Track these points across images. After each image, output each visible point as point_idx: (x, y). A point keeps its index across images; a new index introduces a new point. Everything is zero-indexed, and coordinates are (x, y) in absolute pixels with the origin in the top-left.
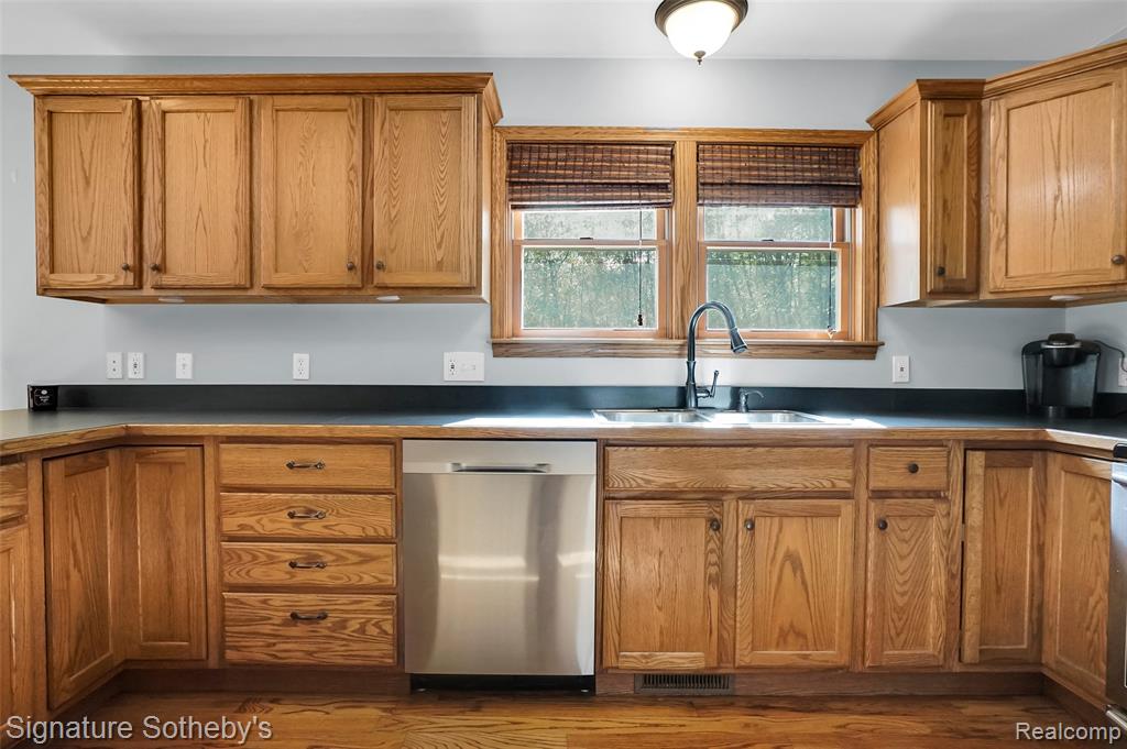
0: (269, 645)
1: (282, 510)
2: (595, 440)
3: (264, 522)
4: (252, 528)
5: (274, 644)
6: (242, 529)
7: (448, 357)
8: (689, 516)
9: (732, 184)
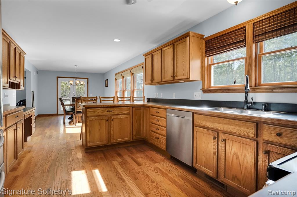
0: (154, 141)
1: (155, 119)
2: (192, 112)
4: (153, 122)
7: (195, 94)
8: (209, 134)
9: (266, 33)
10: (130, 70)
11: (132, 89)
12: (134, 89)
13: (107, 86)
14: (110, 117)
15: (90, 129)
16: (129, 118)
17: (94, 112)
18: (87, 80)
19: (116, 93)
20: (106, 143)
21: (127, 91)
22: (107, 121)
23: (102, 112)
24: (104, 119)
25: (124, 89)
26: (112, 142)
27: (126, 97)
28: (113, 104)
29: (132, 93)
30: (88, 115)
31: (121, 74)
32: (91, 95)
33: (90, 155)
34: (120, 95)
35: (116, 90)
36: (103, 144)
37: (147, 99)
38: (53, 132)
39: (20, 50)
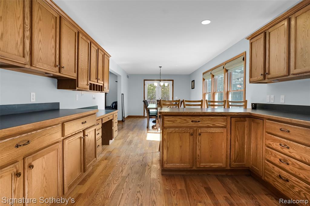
0: (274, 181)
1: (278, 142)
3: (274, 144)
4: (271, 145)
5: (275, 181)
6: (270, 145)
10: (223, 66)
11: (226, 90)
12: (229, 90)
13: (193, 88)
14: (197, 129)
15: (168, 144)
16: (225, 134)
17: (173, 122)
18: (172, 82)
19: (204, 95)
20: (189, 167)
21: (217, 94)
22: (192, 135)
23: (185, 122)
24: (187, 132)
25: (215, 91)
26: (198, 166)
27: (217, 100)
28: (200, 111)
29: (226, 96)
30: (165, 125)
31: (211, 73)
32: (176, 98)
33: (167, 179)
34: (209, 98)
35: (204, 93)
36: (185, 167)
37: (252, 104)
38: (135, 137)
39: (104, 51)
